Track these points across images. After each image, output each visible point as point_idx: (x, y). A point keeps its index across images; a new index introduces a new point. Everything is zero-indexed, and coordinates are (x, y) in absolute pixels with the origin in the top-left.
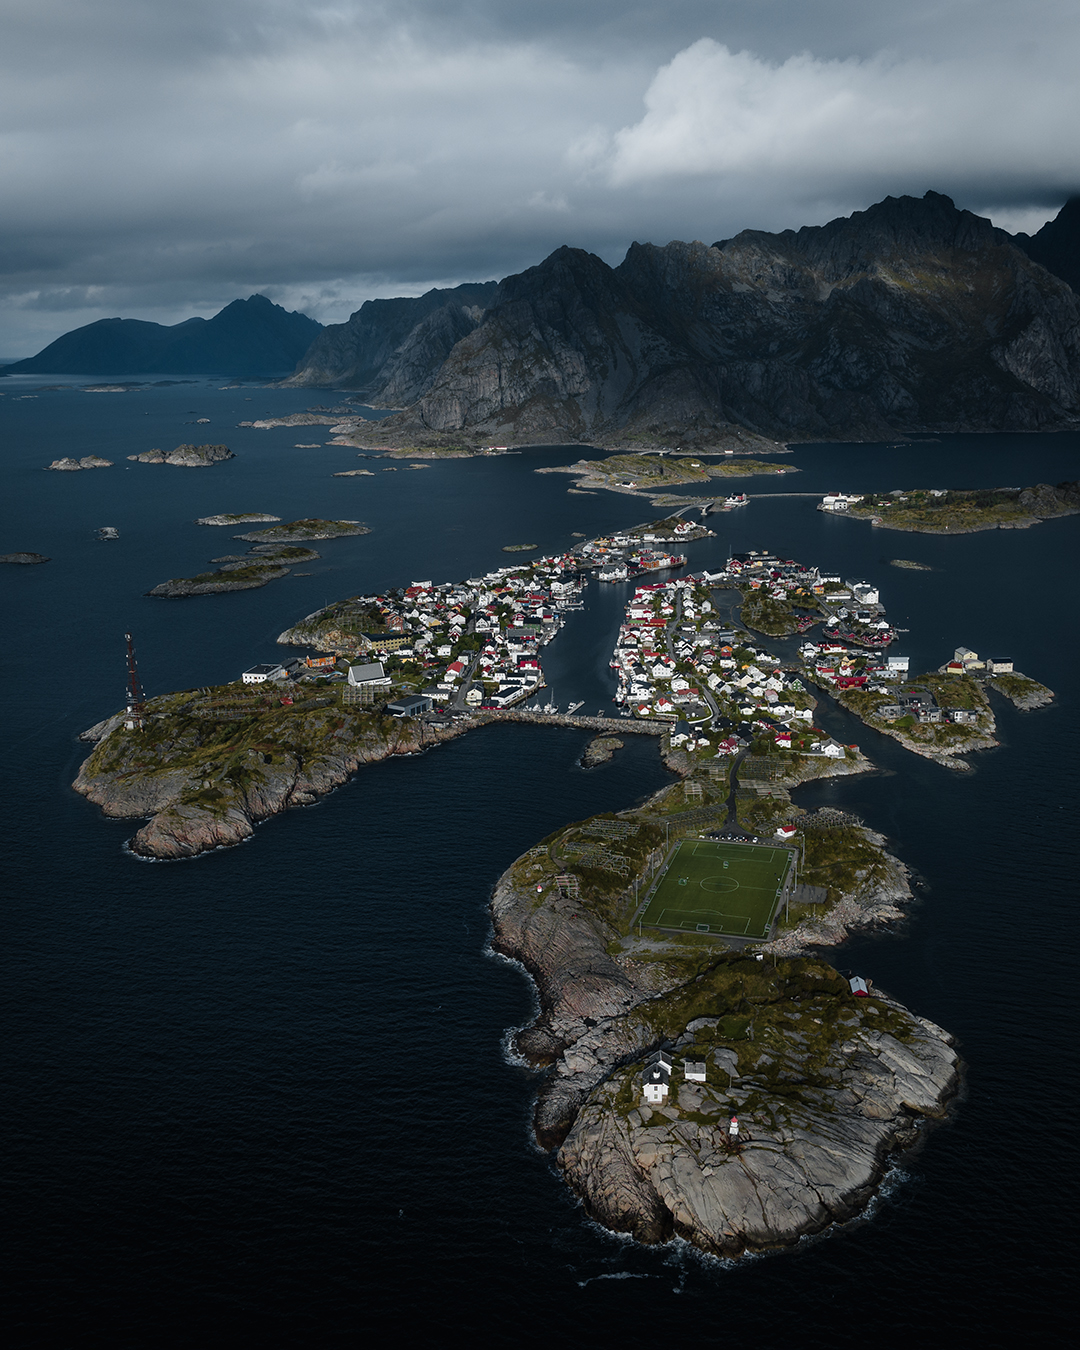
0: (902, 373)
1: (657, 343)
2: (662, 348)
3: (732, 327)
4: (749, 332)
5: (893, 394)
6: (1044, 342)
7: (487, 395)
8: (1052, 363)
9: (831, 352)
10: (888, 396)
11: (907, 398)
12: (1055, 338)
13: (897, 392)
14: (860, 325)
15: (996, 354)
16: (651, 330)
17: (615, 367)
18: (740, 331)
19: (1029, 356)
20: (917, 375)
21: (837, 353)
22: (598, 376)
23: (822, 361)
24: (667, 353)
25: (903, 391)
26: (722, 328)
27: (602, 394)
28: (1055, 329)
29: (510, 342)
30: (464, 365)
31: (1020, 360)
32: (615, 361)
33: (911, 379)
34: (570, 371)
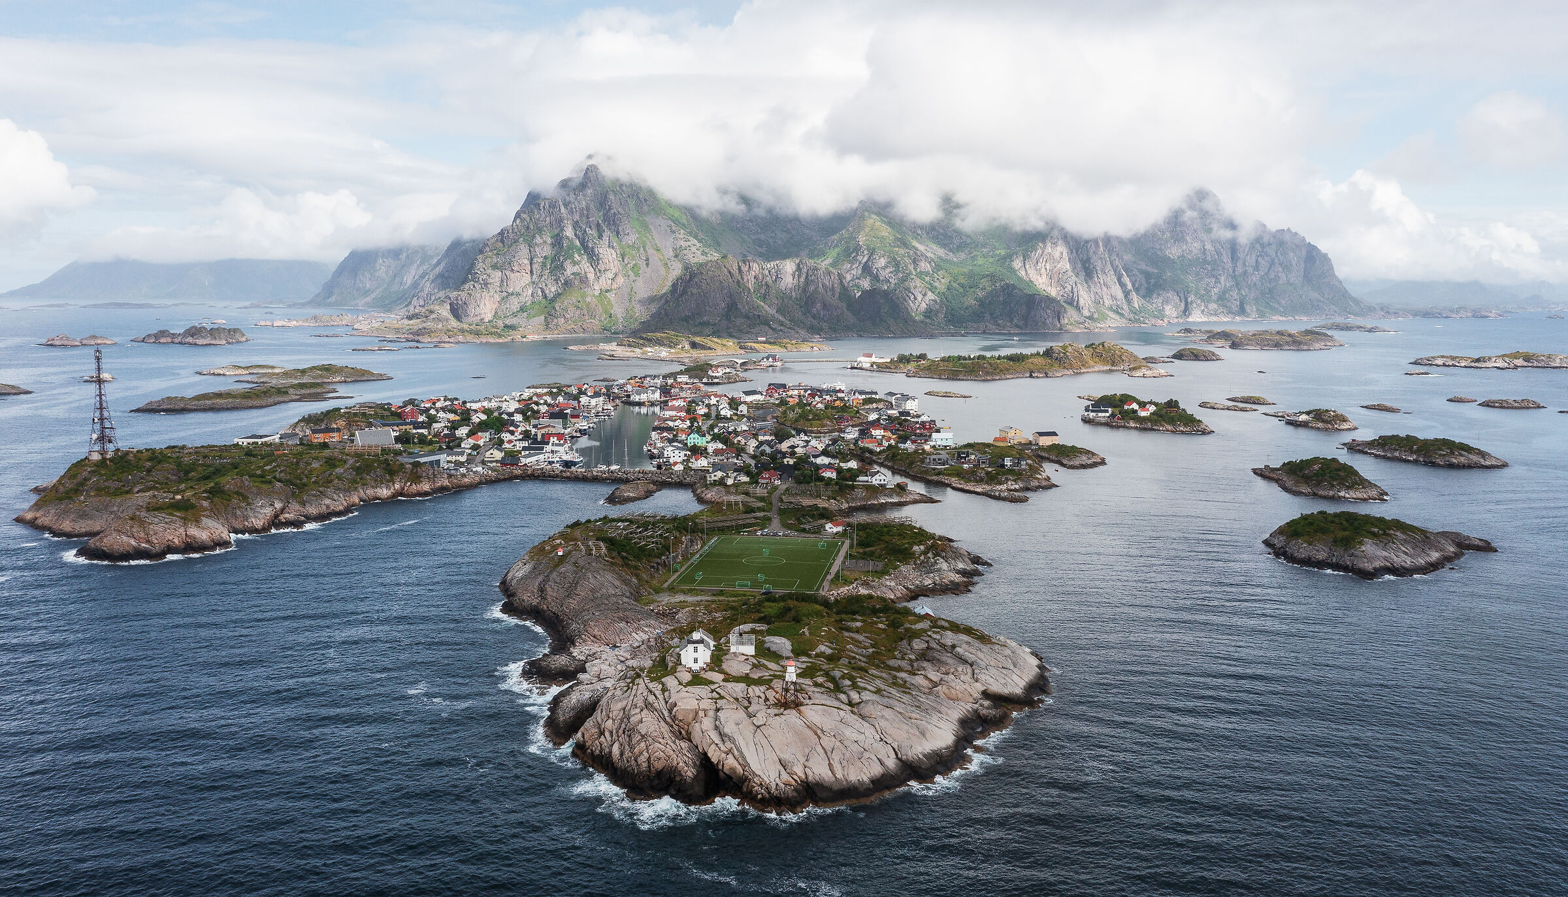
0: (928, 278)
2: (693, 249)
3: (763, 237)
4: (780, 242)
5: (920, 297)
7: (518, 289)
8: (1070, 273)
10: (915, 298)
12: (1072, 251)
13: (924, 295)
14: (887, 234)
15: (1017, 264)
16: (682, 231)
17: (647, 265)
18: (771, 241)
19: (1047, 266)
20: (943, 281)
21: (865, 259)
22: (630, 273)
25: (930, 293)
26: (753, 237)
27: (634, 290)
29: (541, 238)
30: (495, 260)
31: (1040, 269)
32: (647, 259)
33: (937, 284)
34: (602, 267)
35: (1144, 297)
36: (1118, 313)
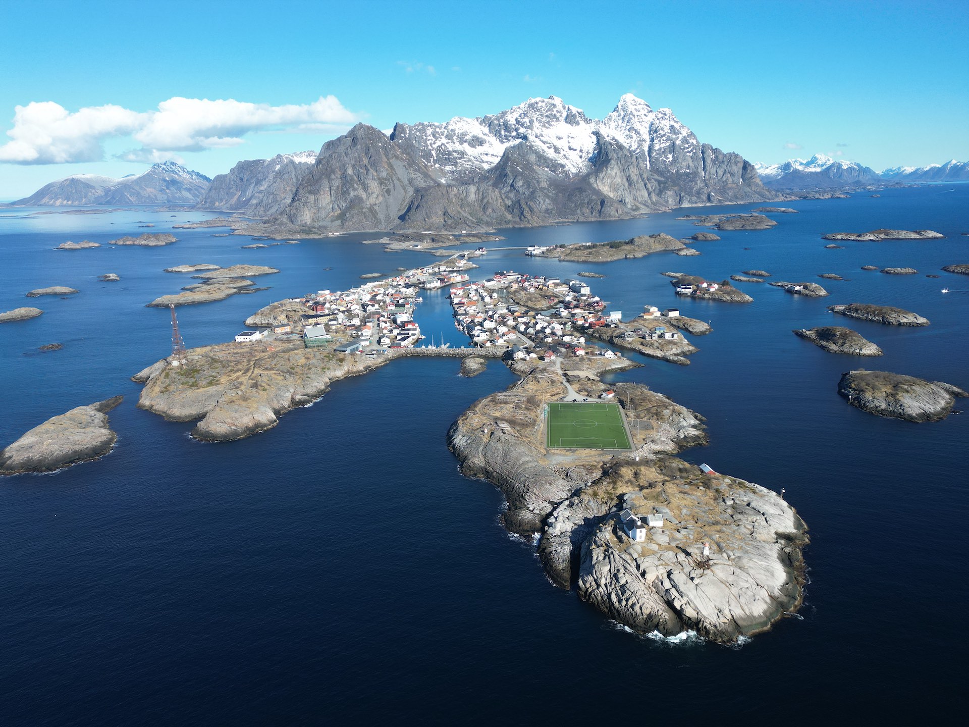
0: (546, 191)
1: (416, 176)
2: (419, 179)
5: (542, 202)
6: (616, 173)
7: (324, 205)
8: (621, 184)
9: (508, 181)
11: (550, 204)
12: (621, 172)
13: (544, 201)
15: (592, 180)
16: (412, 169)
17: (394, 189)
19: (609, 181)
20: (554, 192)
21: (511, 181)
22: (385, 194)
23: (504, 186)
24: (422, 181)
25: (547, 200)
27: (389, 204)
28: (620, 167)
29: (335, 175)
30: (310, 189)
31: (605, 183)
32: (394, 186)
33: (550, 194)
34: (370, 191)
35: (658, 195)
36: (645, 205)
